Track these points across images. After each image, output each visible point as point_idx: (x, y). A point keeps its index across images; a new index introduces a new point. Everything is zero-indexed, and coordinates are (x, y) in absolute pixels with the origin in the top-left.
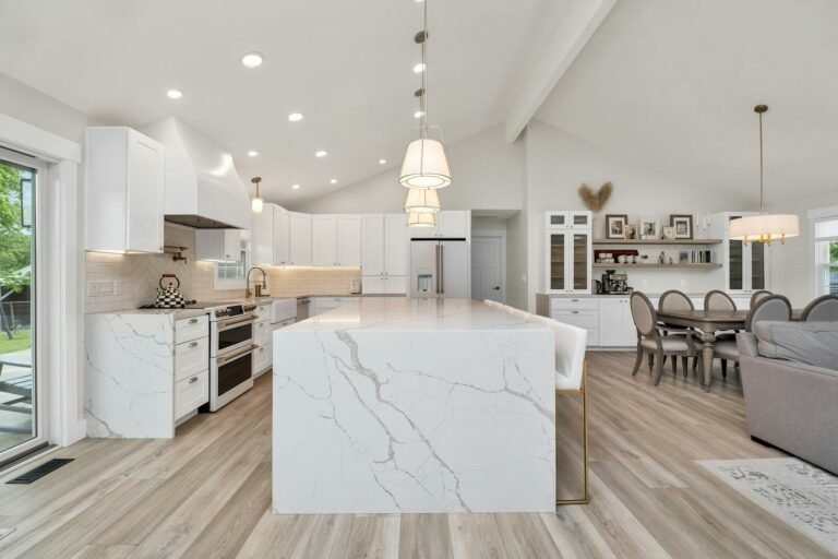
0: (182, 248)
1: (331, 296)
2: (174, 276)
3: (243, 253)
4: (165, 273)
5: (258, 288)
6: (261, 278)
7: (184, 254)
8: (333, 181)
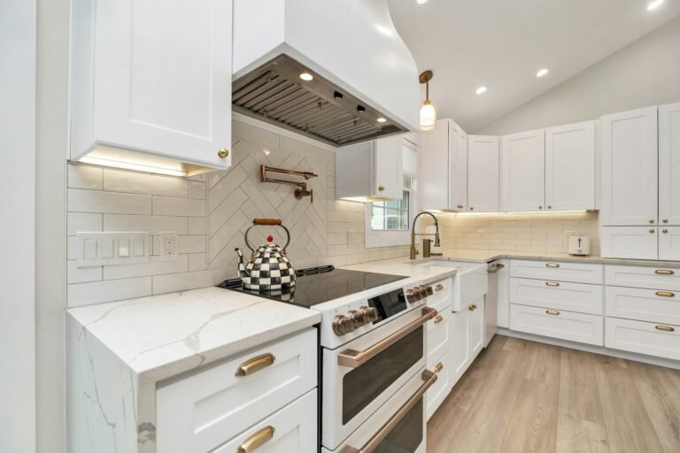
0: (308, 175)
1: (539, 259)
2: (278, 223)
3: (406, 194)
4: (260, 217)
5: (427, 243)
6: (432, 229)
7: (311, 184)
8: (542, 73)
